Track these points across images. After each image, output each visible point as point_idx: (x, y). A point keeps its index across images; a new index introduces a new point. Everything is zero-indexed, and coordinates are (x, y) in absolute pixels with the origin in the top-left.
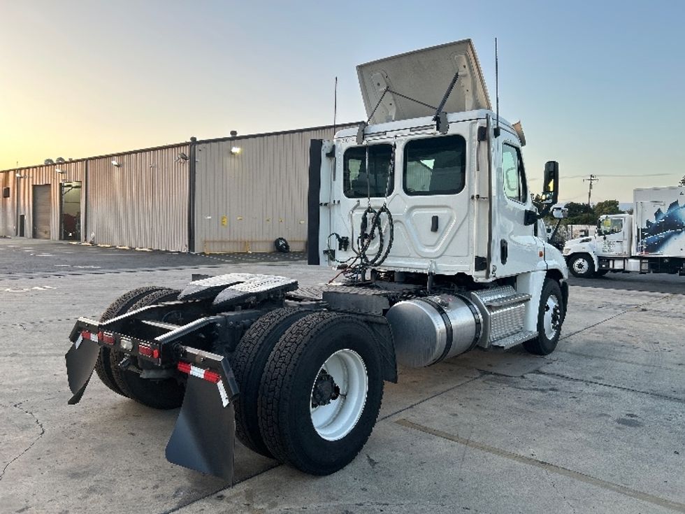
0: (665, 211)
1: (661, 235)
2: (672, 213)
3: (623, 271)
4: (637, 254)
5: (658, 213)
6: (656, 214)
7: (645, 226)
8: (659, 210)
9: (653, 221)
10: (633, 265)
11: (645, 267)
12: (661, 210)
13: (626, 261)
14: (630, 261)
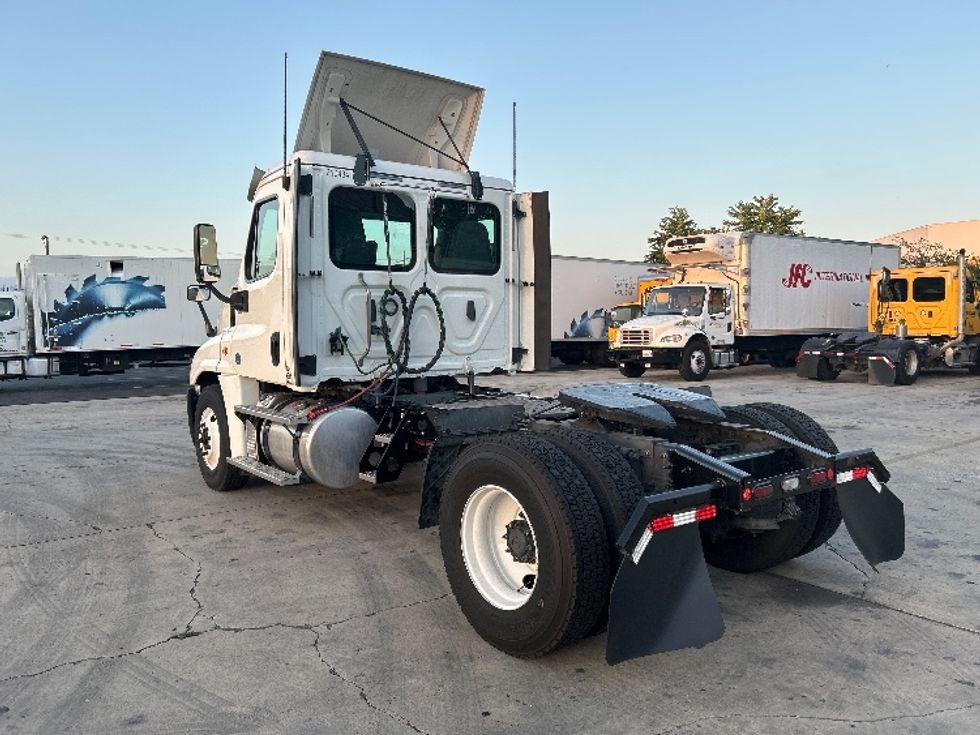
0: (79, 288)
1: (76, 322)
2: (89, 292)
3: (23, 376)
4: (45, 350)
5: (69, 291)
6: (67, 292)
7: (52, 310)
8: (70, 288)
9: (64, 301)
10: (38, 366)
11: (56, 367)
12: (74, 286)
13: (25, 361)
14: (33, 360)
